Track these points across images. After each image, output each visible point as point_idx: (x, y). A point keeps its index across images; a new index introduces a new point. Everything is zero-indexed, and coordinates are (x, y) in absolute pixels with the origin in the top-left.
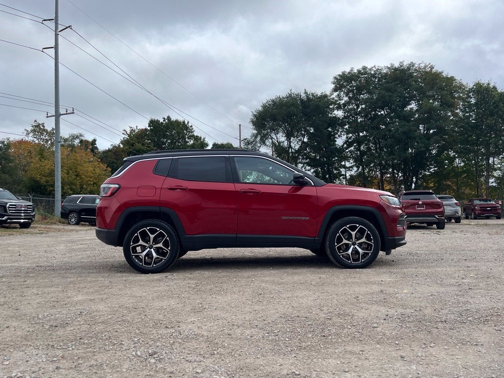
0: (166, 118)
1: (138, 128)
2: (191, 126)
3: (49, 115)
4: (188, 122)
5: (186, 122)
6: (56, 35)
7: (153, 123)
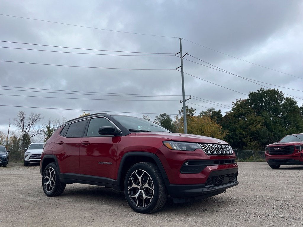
0: (260, 90)
1: (242, 100)
2: (281, 92)
3: (181, 102)
4: (278, 90)
5: (276, 90)
6: (182, 60)
7: (251, 95)
